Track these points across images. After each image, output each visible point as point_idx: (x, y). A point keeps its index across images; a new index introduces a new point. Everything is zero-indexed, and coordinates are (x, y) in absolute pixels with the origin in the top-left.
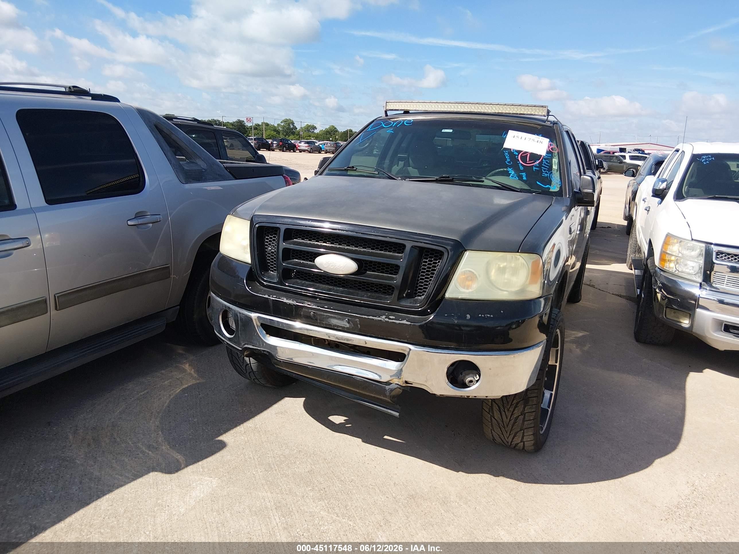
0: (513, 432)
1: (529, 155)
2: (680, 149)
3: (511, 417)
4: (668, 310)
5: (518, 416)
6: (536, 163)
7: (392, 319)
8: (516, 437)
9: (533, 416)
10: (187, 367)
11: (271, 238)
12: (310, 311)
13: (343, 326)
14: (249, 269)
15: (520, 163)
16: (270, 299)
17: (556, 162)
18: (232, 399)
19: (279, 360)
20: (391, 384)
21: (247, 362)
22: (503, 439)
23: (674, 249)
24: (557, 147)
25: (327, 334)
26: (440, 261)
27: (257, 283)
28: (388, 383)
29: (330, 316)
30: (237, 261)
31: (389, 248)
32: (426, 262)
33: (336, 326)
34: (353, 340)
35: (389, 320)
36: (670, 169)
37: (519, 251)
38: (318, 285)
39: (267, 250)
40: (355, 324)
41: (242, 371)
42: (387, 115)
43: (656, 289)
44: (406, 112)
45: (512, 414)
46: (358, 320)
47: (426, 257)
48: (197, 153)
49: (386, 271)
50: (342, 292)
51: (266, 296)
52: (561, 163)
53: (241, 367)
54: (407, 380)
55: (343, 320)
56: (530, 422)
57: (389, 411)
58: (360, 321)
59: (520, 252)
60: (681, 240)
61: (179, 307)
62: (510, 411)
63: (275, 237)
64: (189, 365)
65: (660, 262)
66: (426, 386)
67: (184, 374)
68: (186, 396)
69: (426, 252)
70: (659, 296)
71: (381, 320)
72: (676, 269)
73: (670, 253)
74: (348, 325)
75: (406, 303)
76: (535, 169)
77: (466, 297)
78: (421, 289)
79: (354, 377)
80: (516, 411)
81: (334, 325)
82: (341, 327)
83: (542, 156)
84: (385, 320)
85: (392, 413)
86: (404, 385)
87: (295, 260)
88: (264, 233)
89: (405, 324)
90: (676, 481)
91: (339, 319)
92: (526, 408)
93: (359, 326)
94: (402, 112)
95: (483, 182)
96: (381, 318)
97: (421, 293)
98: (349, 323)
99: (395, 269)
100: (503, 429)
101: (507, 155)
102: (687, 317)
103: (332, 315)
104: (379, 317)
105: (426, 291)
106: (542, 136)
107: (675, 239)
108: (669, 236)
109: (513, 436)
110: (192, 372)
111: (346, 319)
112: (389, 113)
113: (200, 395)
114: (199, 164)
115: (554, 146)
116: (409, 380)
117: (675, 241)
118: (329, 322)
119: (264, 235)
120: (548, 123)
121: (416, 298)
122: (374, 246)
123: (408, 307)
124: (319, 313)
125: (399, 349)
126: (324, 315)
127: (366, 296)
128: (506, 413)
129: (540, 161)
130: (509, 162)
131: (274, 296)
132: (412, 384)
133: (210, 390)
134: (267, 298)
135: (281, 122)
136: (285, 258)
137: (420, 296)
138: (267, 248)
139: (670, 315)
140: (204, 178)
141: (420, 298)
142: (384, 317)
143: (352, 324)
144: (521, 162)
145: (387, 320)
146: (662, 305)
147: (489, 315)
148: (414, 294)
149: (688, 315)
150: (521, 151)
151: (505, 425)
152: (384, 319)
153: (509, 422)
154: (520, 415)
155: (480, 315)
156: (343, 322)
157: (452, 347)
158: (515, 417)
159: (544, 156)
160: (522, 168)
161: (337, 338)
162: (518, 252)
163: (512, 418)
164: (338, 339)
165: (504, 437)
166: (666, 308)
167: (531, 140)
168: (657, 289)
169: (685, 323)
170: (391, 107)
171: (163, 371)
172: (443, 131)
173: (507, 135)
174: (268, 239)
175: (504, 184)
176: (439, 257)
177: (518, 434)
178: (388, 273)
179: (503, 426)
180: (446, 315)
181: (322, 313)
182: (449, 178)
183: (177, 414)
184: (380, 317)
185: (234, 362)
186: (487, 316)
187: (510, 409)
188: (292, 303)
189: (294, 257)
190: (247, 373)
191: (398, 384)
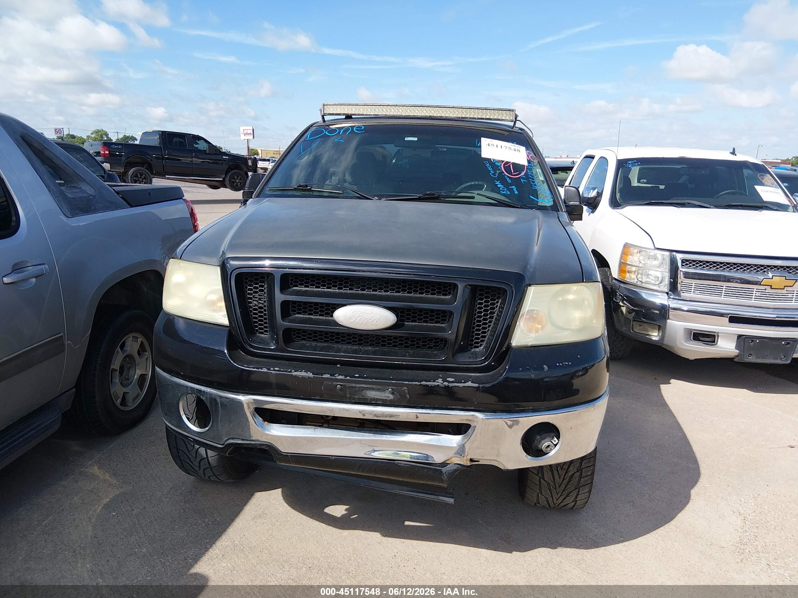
0: (566, 492)
1: (511, 165)
2: (595, 156)
3: (565, 475)
4: (635, 323)
5: (574, 474)
6: (521, 174)
7: (453, 382)
8: (568, 498)
9: (591, 471)
10: (95, 470)
11: (257, 288)
12: (335, 383)
13: (384, 398)
14: (227, 333)
15: (505, 175)
16: (271, 373)
17: (540, 172)
18: (183, 509)
19: (284, 454)
20: (449, 464)
21: (202, 456)
22: (550, 502)
23: (634, 259)
24: (535, 155)
25: (360, 412)
26: (499, 301)
27: (241, 352)
28: (444, 464)
29: (365, 387)
30: (201, 324)
31: (431, 290)
32: (481, 304)
33: (374, 399)
34: (400, 416)
35: (450, 384)
36: (589, 176)
37: (584, 280)
38: (335, 346)
39: (251, 305)
40: (403, 396)
41: (193, 468)
42: (324, 121)
43: (619, 303)
44: (349, 117)
45: (566, 472)
46: (406, 388)
47: (481, 297)
48: (81, 174)
49: (430, 320)
50: (374, 353)
51: (265, 370)
52: (545, 173)
53: (191, 463)
54: (472, 458)
55: (384, 391)
56: (587, 478)
57: (442, 498)
58: (408, 389)
59: (585, 282)
60: (641, 249)
61: (74, 390)
62: (565, 468)
63: (262, 286)
64: (99, 468)
65: (619, 274)
66: (497, 461)
67: (97, 482)
68: (114, 516)
69: (480, 290)
70: (624, 309)
71: (438, 385)
72: (638, 279)
73: (630, 263)
74: (391, 397)
75: (464, 359)
76: (523, 181)
77: (535, 343)
78: (478, 339)
79: (396, 462)
80: (571, 468)
81: (371, 399)
82: (382, 399)
83: (526, 166)
84: (444, 384)
85: (444, 500)
86: (469, 464)
87: (297, 315)
88: (244, 281)
89: (472, 387)
90: (723, 513)
91: (378, 390)
92: (583, 463)
93: (408, 396)
94: (344, 117)
95: (473, 199)
96: (438, 382)
97: (478, 343)
98: (393, 393)
99: (442, 316)
100: (554, 491)
101: (489, 167)
102: (656, 330)
103: (368, 386)
104: (434, 381)
105: (484, 340)
106: (517, 144)
107: (635, 248)
108: (626, 246)
109: (564, 497)
110: (107, 477)
111: (390, 390)
112: (326, 118)
113: (133, 510)
114: (83, 189)
115: (532, 155)
116: (475, 457)
117: (636, 251)
118: (363, 396)
119: (245, 285)
120: (516, 129)
121: (473, 350)
122: (399, 288)
123: (467, 363)
124: (348, 385)
125: (462, 420)
126: (356, 387)
127: (408, 355)
128: (559, 472)
129: (525, 172)
130: (494, 174)
131: (276, 369)
132: (479, 461)
133: (145, 501)
134: (266, 372)
135: (92, 134)
136: (285, 314)
137: (478, 347)
138: (250, 303)
139: (638, 329)
140: (92, 208)
141: (477, 350)
142: (440, 380)
143: (397, 394)
144: (507, 174)
145: (446, 383)
146: (628, 319)
147: (567, 363)
148: (470, 346)
149: (657, 327)
150: (503, 161)
151: (557, 486)
152: (442, 383)
153: (562, 482)
154: (576, 472)
155: (558, 364)
156: (385, 393)
157: (530, 408)
158: (570, 475)
159: (527, 166)
160: (509, 181)
161: (375, 415)
162: (583, 282)
163: (566, 477)
164: (377, 416)
165: (553, 499)
166: (633, 321)
167: (507, 148)
168: (621, 302)
169: (655, 336)
170: (331, 111)
171: (63, 483)
172: (406, 139)
173: (481, 143)
174: (250, 289)
175: (501, 200)
176: (497, 295)
177: (572, 494)
178: (434, 322)
179: (554, 487)
180: (521, 369)
181: (353, 385)
182: (435, 195)
183: (113, 546)
184: (436, 381)
185: (181, 458)
186: (565, 364)
187: (564, 467)
188: (307, 376)
189: (295, 311)
190: (202, 470)
191: (459, 464)
